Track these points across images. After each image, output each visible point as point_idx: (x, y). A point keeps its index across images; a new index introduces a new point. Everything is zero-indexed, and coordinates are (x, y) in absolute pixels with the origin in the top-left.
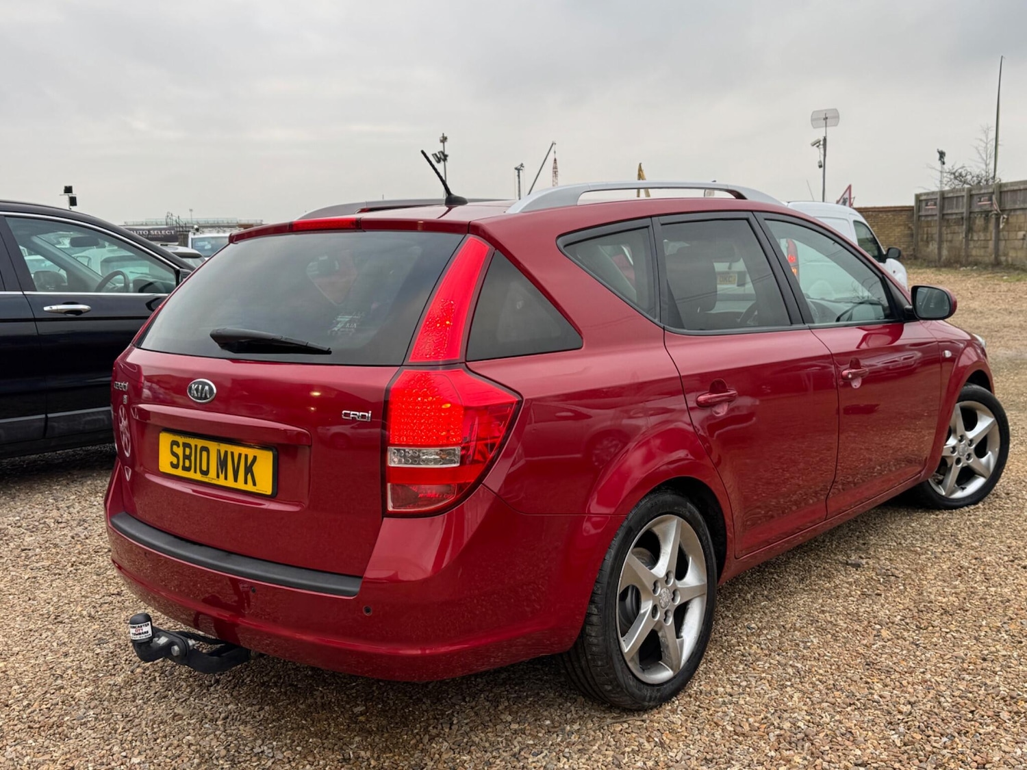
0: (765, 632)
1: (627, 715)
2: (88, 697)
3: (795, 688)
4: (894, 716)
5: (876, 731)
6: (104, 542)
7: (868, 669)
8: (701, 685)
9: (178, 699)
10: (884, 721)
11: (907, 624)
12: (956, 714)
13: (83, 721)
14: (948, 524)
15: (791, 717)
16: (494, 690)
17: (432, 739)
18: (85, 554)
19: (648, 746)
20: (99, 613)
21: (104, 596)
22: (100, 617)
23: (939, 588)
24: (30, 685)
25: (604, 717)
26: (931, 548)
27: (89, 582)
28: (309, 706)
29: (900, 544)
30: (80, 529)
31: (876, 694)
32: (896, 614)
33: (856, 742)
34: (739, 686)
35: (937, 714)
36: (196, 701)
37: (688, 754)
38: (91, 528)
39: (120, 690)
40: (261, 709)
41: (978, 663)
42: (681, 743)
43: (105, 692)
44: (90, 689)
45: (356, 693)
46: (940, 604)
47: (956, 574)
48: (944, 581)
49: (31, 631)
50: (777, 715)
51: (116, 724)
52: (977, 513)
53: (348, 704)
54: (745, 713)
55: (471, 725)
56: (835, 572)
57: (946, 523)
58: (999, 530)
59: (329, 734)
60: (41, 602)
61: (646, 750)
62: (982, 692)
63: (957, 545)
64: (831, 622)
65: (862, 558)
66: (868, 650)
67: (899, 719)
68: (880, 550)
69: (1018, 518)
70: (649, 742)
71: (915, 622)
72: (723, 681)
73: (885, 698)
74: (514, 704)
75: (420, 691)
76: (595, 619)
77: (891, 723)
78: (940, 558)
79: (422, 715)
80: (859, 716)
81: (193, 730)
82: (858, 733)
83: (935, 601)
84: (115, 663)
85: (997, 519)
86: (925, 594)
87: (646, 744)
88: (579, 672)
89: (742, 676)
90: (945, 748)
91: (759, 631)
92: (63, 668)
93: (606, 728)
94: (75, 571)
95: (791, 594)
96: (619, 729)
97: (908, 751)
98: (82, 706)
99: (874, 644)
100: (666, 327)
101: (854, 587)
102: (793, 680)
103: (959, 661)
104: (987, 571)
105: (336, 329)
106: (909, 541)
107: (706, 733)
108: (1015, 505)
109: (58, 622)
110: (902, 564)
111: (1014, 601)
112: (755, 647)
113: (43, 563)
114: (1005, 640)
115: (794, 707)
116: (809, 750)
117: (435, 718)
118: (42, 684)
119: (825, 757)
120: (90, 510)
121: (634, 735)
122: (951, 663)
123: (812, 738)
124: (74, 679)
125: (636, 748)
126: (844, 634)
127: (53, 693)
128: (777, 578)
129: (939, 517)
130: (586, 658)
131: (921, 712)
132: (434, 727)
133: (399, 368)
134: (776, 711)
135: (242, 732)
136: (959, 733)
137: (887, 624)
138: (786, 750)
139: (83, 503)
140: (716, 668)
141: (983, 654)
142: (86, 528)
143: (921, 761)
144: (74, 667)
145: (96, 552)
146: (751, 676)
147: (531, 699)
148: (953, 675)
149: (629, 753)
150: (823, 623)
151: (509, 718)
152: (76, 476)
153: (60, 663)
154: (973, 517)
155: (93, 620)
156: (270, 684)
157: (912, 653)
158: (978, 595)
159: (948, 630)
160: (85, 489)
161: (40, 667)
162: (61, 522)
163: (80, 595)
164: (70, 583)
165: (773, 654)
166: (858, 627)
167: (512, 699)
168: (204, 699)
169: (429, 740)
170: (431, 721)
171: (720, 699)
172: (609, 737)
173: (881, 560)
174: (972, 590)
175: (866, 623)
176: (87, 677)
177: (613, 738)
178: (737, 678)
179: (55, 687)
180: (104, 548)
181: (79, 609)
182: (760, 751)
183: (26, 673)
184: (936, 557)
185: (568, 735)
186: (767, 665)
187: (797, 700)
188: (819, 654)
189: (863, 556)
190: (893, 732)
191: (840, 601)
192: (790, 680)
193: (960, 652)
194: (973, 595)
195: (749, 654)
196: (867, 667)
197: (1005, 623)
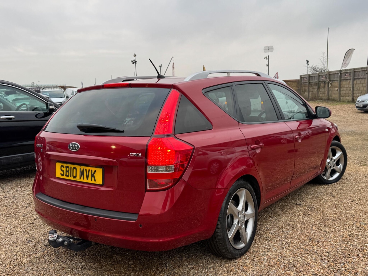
0: (273, 229)
1: (230, 261)
2: (28, 262)
3: (287, 249)
4: (323, 257)
5: (317, 263)
6: (24, 204)
7: (311, 241)
8: (253, 249)
9: (62, 262)
10: (320, 259)
11: (321, 225)
12: (344, 256)
13: (27, 271)
14: (328, 189)
15: (287, 259)
16: (180, 253)
17: (160, 272)
18: (18, 209)
19: (239, 272)
20: (27, 231)
21: (27, 224)
22: (27, 232)
23: (330, 212)
24: (4, 258)
25: (222, 262)
26: (324, 198)
27: (21, 219)
28: (112, 262)
29: (313, 197)
30: (14, 200)
31: (315, 249)
32: (317, 221)
33: (311, 267)
34: (267, 248)
35: (337, 256)
36: (69, 262)
37: (253, 274)
38: (18, 199)
39: (40, 259)
40: (94, 264)
41: (348, 237)
42: (250, 270)
43: (34, 260)
44: (28, 259)
45: (129, 257)
46: (331, 217)
47: (334, 207)
48: (331, 209)
49: (1, 238)
50: (282, 258)
51: (40, 271)
52: (337, 185)
53: (127, 261)
54: (271, 258)
55: (174, 267)
56: (293, 207)
57: (327, 189)
58: (346, 191)
59: (121, 272)
60: (4, 227)
61: (238, 273)
62: (351, 247)
63: (333, 196)
64: (295, 225)
65: (301, 202)
66: (309, 234)
67: (325, 258)
68: (307, 199)
69: (352, 187)
70: (239, 270)
71: (324, 224)
72: (261, 247)
73: (318, 251)
74: (188, 258)
75: (153, 255)
76: (219, 226)
77: (322, 260)
78: (328, 201)
79: (155, 264)
80: (311, 258)
81: (70, 273)
82: (311, 264)
83: (329, 216)
84: (36, 249)
85: (345, 187)
86: (325, 214)
87: (238, 271)
88: (213, 246)
89: (267, 245)
90: (342, 268)
91: (270, 229)
92: (16, 252)
93: (223, 265)
94: (14, 215)
95: (279, 215)
96: (228, 266)
97: (330, 269)
98: (26, 266)
99: (311, 232)
100: (239, 121)
101: (300, 212)
102: (286, 246)
103: (342, 237)
104: (345, 205)
105: (125, 123)
106: (316, 196)
107: (258, 266)
108: (350, 182)
109: (11, 235)
110: (315, 204)
111: (356, 216)
112: (270, 234)
113: (2, 213)
114: (355, 229)
115: (287, 255)
116: (295, 270)
117: (160, 265)
118: (9, 258)
119: (302, 272)
120: (17, 192)
121: (233, 268)
122: (339, 238)
123: (296, 266)
124: (21, 256)
125: (235, 272)
126: (300, 229)
127: (14, 261)
128: (273, 210)
129: (325, 187)
130: (216, 241)
131: (332, 255)
132: (160, 268)
133: (150, 137)
134: (282, 257)
135: (89, 273)
136: (346, 262)
137: (314, 225)
138: (288, 271)
139: (13, 190)
140: (258, 243)
141: (349, 234)
142: (16, 199)
143: (335, 273)
144: (21, 251)
145: (21, 208)
146: (271, 245)
147: (194, 256)
148: (340, 242)
149: (232, 274)
150: (292, 225)
151: (187, 264)
152: (9, 180)
153: (15, 250)
154: (336, 187)
155: (25, 233)
156: (96, 255)
157: (325, 235)
158: (343, 214)
159: (335, 226)
160: (13, 184)
161: (7, 252)
162: (6, 197)
163: (18, 224)
164: (14, 220)
165: (277, 237)
166: (304, 226)
167: (187, 257)
168: (72, 261)
169: (159, 273)
170: (159, 266)
171: (261, 254)
172: (224, 269)
173: (308, 203)
174: (341, 212)
175: (307, 225)
176: (26, 255)
177: (226, 269)
178: (266, 246)
179: (14, 259)
180: (24, 206)
181: (19, 229)
182: (279, 271)
183: (2, 254)
184: (326, 201)
185: (210, 269)
186: (276, 241)
187: (288, 253)
188: (293, 236)
189: (301, 201)
190: (324, 263)
191: (296, 217)
192: (285, 246)
193: (341, 234)
194: (342, 214)
195: (269, 237)
196: (310, 240)
197: (354, 223)
